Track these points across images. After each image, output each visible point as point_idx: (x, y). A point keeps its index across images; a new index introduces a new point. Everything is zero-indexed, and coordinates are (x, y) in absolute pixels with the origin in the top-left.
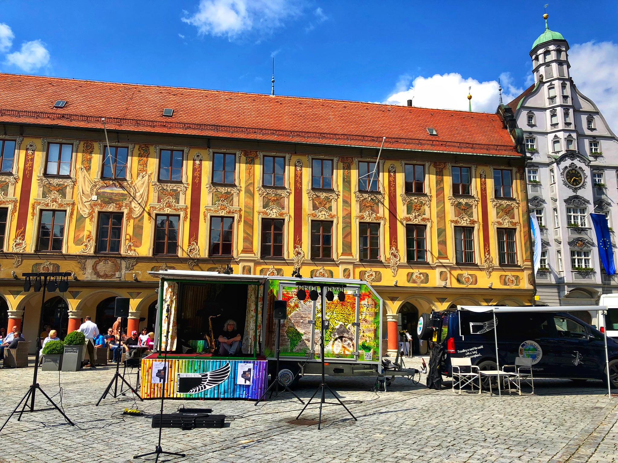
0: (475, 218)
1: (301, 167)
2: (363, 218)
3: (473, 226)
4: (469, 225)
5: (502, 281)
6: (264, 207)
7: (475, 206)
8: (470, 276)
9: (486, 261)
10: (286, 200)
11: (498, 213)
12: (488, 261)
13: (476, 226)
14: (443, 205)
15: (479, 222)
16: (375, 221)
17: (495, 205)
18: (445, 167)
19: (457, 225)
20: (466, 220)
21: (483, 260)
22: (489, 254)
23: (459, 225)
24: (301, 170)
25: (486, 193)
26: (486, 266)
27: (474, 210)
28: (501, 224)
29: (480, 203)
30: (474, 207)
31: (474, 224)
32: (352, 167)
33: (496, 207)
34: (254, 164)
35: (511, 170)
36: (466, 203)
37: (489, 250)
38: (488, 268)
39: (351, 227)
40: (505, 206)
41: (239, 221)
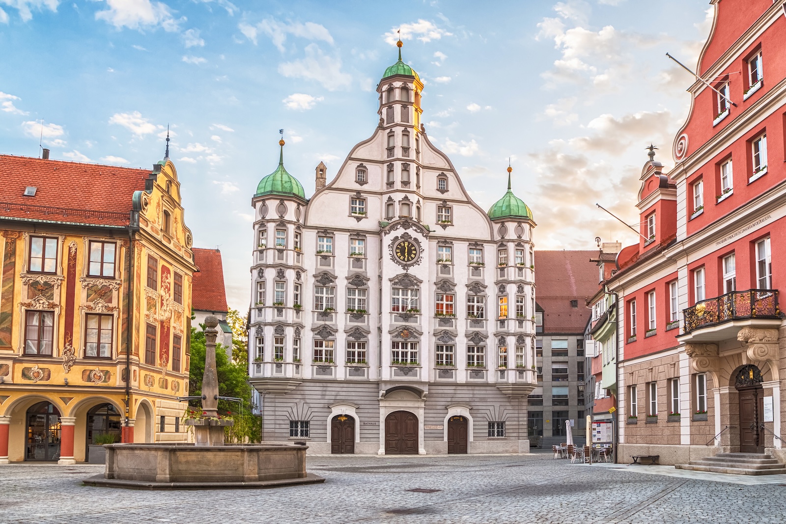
0: (56, 300)
3: (52, 310)
4: (47, 309)
5: (86, 377)
7: (58, 286)
8: (41, 371)
9: (65, 353)
11: (88, 296)
12: (69, 353)
13: (57, 311)
14: (12, 284)
15: (61, 306)
17: (85, 286)
18: (19, 237)
19: (29, 309)
20: (43, 303)
21: (62, 352)
22: (71, 344)
23: (32, 308)
25: (75, 271)
26: (65, 358)
27: (56, 292)
28: (92, 308)
29: (65, 283)
30: (55, 287)
31: (53, 308)
33: (87, 288)
35: (115, 243)
36: (46, 283)
37: (71, 340)
38: (67, 362)
40: (100, 287)
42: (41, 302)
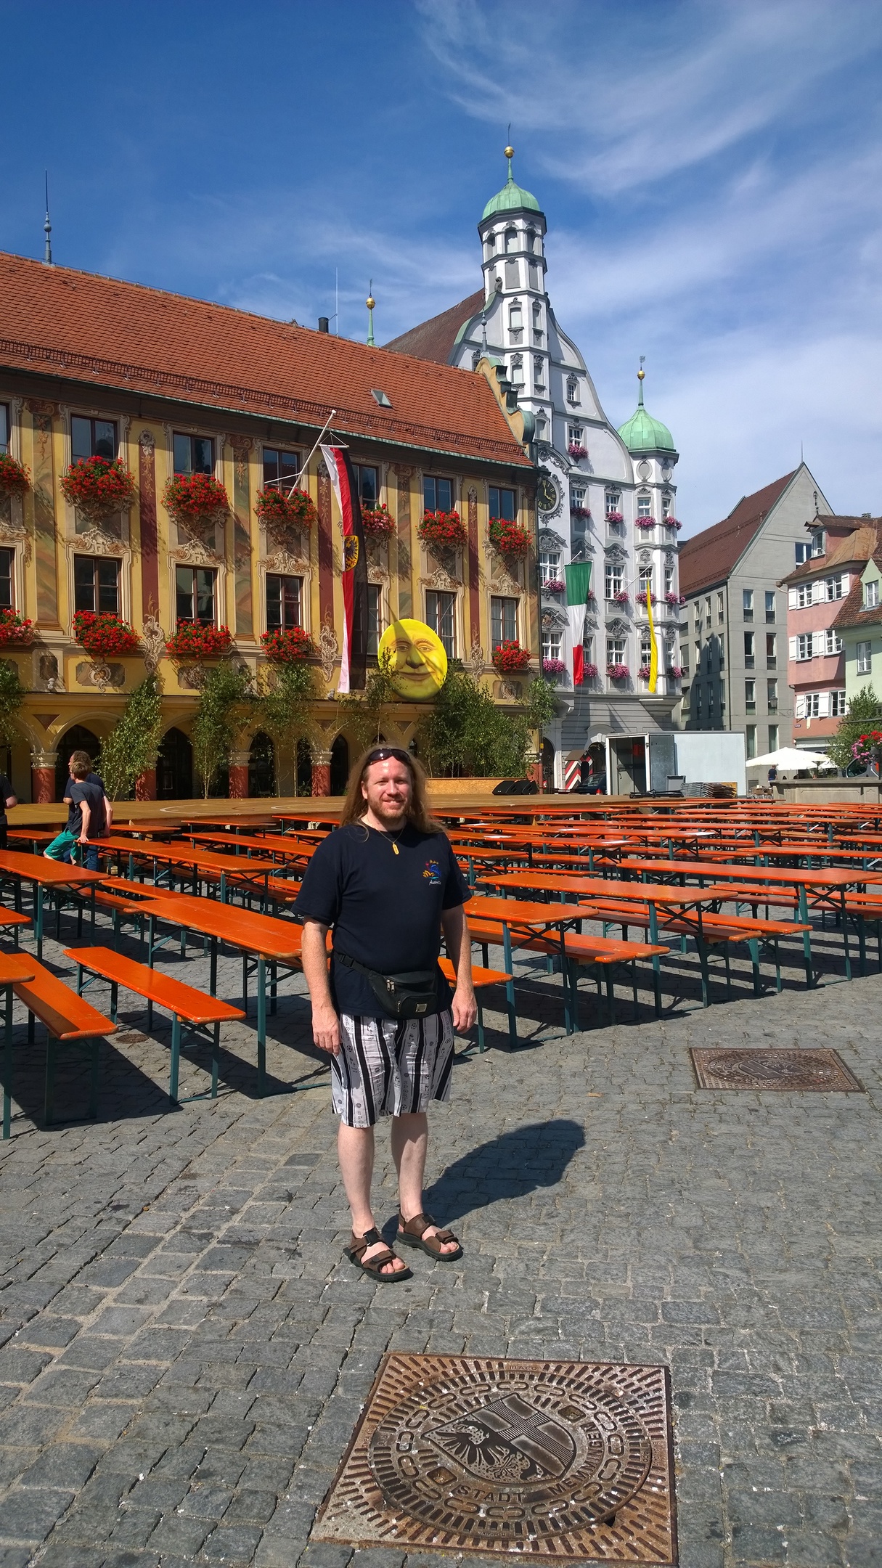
0: (457, 576)
1: (153, 447)
2: (273, 565)
3: (454, 590)
4: (449, 589)
5: (497, 691)
6: (78, 531)
7: (461, 553)
10: (124, 517)
11: (493, 569)
12: (477, 656)
13: (460, 591)
14: (409, 548)
15: (465, 586)
16: (294, 573)
17: (489, 555)
18: (412, 475)
19: (430, 588)
20: (445, 580)
21: (469, 654)
22: (478, 642)
23: (433, 588)
24: (152, 455)
25: (476, 531)
26: (473, 664)
27: (459, 562)
28: (498, 591)
30: (457, 556)
31: (457, 588)
32: (251, 457)
33: (491, 557)
34: (52, 431)
35: (515, 491)
36: (446, 548)
37: (478, 637)
38: (476, 669)
39: (251, 581)
41: (26, 559)
42: (443, 577)
